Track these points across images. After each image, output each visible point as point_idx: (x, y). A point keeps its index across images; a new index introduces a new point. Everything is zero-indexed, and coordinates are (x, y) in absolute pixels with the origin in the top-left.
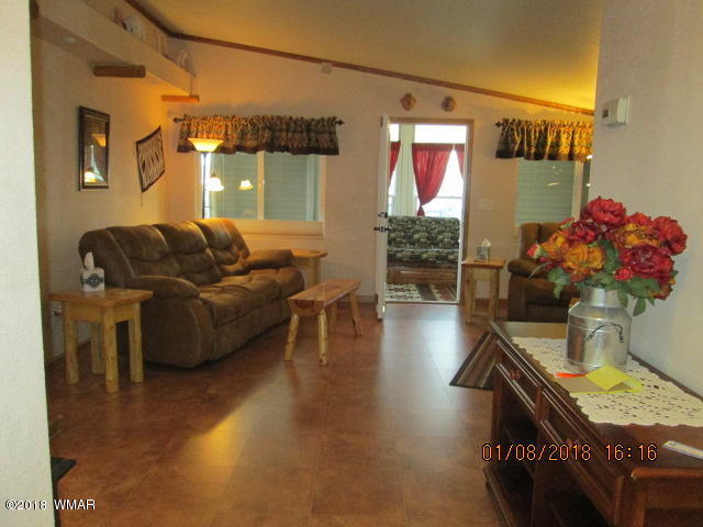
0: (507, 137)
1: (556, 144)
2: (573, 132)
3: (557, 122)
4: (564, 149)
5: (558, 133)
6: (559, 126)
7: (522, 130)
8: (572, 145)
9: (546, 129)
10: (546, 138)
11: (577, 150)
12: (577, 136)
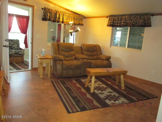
0: (45, 14)
1: (59, 18)
2: (63, 15)
3: (59, 11)
4: (61, 20)
5: (59, 14)
6: (60, 12)
7: (50, 12)
8: (63, 19)
9: (56, 13)
10: (56, 16)
11: (64, 20)
12: (64, 16)
